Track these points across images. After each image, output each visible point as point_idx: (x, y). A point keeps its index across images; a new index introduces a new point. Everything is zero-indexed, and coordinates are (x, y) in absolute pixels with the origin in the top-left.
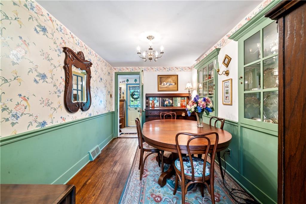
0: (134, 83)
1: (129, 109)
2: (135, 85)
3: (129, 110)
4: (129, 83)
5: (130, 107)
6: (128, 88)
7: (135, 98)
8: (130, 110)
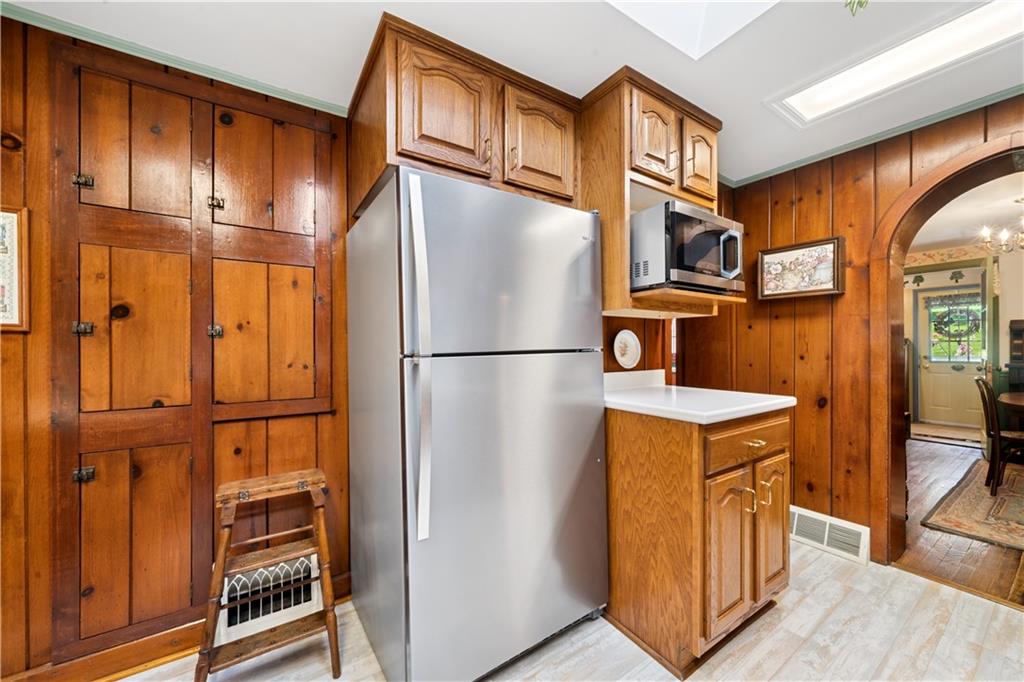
0: (953, 283)
1: (927, 368)
2: (956, 292)
3: (922, 370)
4: (923, 285)
5: (931, 362)
6: (921, 303)
7: (952, 331)
8: (929, 372)
